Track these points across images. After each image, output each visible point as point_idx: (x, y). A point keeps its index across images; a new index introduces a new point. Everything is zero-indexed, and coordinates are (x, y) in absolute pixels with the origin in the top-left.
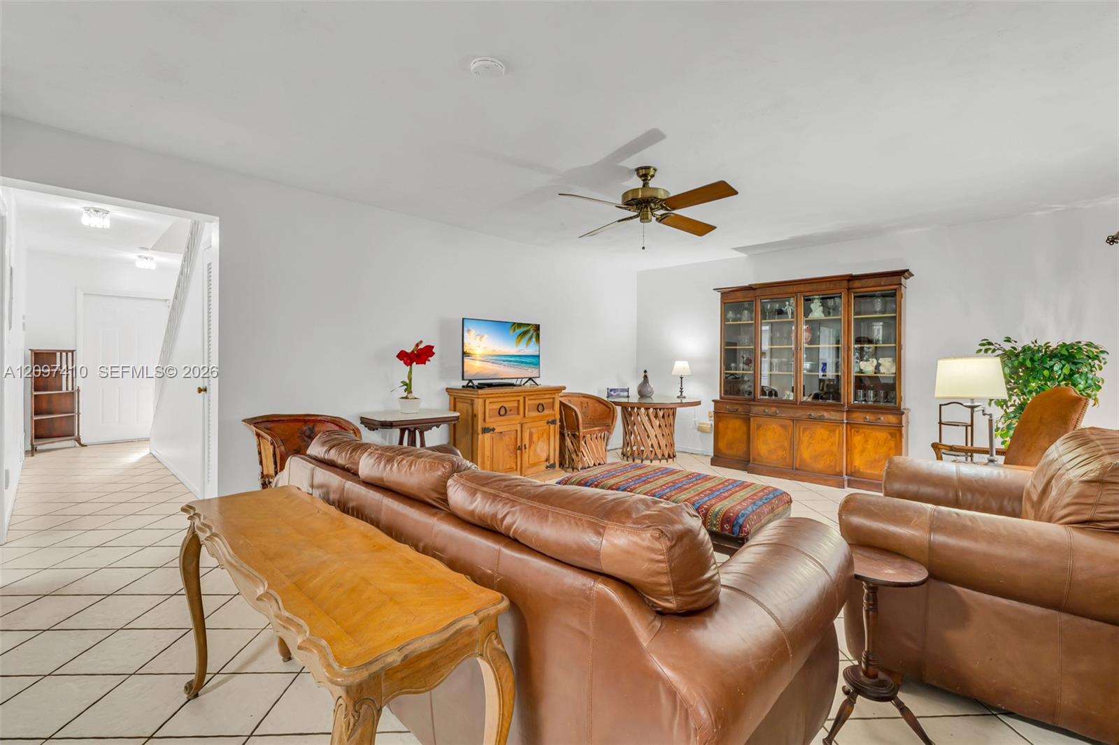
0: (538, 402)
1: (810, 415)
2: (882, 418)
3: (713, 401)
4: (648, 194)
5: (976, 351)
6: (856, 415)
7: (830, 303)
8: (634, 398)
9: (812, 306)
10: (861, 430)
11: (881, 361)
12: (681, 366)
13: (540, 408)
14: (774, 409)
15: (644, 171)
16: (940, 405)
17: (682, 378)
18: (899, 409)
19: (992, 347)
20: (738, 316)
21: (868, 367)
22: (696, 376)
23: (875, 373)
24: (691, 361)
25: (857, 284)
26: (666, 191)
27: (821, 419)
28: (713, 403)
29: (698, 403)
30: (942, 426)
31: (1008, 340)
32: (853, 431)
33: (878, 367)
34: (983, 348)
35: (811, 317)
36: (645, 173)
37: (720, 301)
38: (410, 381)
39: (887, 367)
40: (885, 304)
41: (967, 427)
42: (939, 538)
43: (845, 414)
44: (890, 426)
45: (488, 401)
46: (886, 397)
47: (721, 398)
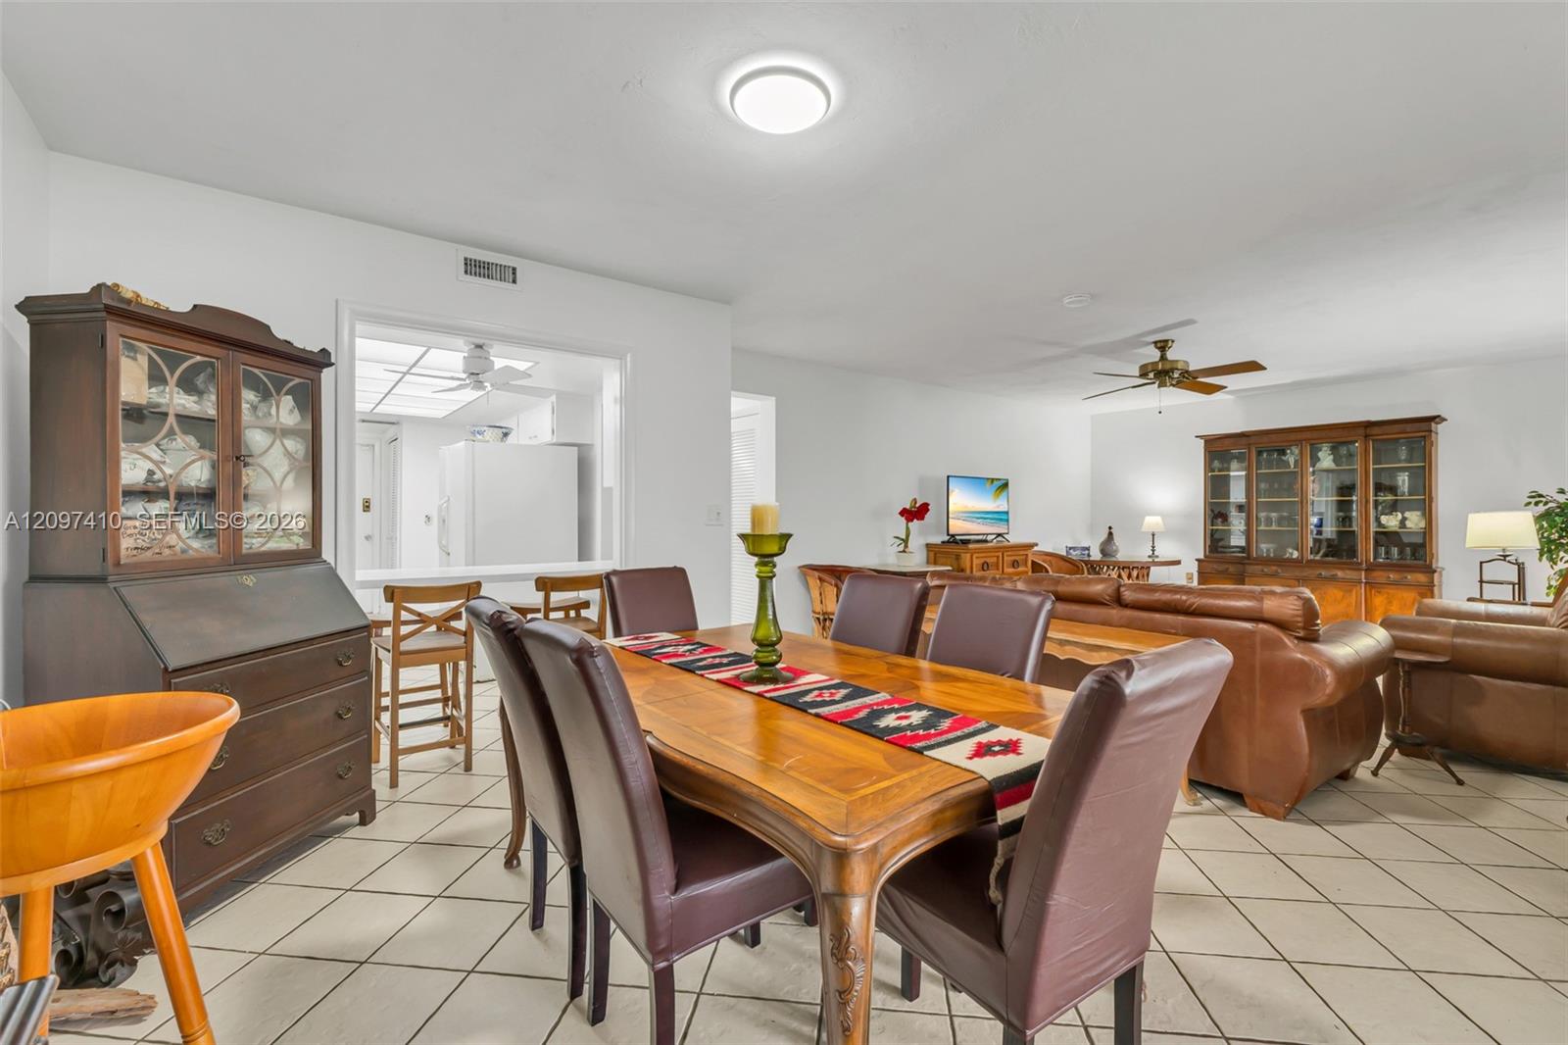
0: (1013, 558)
1: (1321, 574)
2: (1409, 577)
3: (1197, 560)
4: (1168, 366)
5: (1523, 504)
6: (1376, 574)
7: (1343, 450)
8: (1096, 555)
9: (1320, 454)
10: (1382, 590)
11: (1407, 514)
12: (1152, 522)
13: (1015, 564)
14: (1274, 568)
15: (1162, 344)
16: (1481, 563)
17: (1153, 535)
18: (1430, 566)
19: (1544, 500)
20: (1225, 465)
21: (1391, 522)
22: (1171, 533)
23: (1400, 528)
24: (1164, 516)
25: (1376, 430)
26: (1186, 363)
27: (1333, 579)
28: (1196, 563)
29: (1178, 563)
30: (1484, 584)
31: (1562, 491)
32: (1373, 592)
33: (1404, 519)
34: (1533, 501)
35: (1319, 466)
36: (1163, 346)
37: (1203, 450)
38: (908, 536)
39: (1415, 520)
40: (1411, 451)
41: (1514, 584)
42: (1458, 640)
43: (1363, 573)
44: (1417, 585)
45: (975, 556)
46: (1413, 554)
47: (1205, 556)
